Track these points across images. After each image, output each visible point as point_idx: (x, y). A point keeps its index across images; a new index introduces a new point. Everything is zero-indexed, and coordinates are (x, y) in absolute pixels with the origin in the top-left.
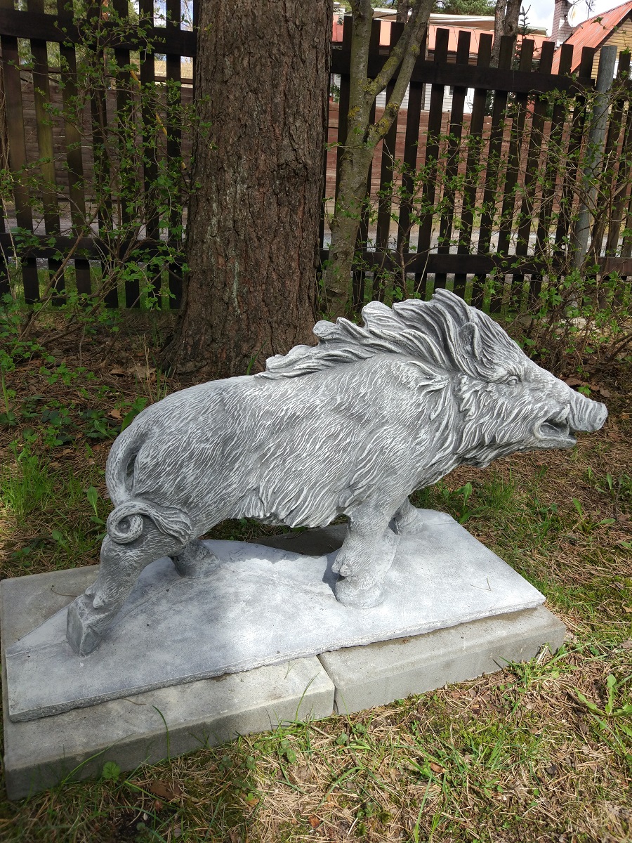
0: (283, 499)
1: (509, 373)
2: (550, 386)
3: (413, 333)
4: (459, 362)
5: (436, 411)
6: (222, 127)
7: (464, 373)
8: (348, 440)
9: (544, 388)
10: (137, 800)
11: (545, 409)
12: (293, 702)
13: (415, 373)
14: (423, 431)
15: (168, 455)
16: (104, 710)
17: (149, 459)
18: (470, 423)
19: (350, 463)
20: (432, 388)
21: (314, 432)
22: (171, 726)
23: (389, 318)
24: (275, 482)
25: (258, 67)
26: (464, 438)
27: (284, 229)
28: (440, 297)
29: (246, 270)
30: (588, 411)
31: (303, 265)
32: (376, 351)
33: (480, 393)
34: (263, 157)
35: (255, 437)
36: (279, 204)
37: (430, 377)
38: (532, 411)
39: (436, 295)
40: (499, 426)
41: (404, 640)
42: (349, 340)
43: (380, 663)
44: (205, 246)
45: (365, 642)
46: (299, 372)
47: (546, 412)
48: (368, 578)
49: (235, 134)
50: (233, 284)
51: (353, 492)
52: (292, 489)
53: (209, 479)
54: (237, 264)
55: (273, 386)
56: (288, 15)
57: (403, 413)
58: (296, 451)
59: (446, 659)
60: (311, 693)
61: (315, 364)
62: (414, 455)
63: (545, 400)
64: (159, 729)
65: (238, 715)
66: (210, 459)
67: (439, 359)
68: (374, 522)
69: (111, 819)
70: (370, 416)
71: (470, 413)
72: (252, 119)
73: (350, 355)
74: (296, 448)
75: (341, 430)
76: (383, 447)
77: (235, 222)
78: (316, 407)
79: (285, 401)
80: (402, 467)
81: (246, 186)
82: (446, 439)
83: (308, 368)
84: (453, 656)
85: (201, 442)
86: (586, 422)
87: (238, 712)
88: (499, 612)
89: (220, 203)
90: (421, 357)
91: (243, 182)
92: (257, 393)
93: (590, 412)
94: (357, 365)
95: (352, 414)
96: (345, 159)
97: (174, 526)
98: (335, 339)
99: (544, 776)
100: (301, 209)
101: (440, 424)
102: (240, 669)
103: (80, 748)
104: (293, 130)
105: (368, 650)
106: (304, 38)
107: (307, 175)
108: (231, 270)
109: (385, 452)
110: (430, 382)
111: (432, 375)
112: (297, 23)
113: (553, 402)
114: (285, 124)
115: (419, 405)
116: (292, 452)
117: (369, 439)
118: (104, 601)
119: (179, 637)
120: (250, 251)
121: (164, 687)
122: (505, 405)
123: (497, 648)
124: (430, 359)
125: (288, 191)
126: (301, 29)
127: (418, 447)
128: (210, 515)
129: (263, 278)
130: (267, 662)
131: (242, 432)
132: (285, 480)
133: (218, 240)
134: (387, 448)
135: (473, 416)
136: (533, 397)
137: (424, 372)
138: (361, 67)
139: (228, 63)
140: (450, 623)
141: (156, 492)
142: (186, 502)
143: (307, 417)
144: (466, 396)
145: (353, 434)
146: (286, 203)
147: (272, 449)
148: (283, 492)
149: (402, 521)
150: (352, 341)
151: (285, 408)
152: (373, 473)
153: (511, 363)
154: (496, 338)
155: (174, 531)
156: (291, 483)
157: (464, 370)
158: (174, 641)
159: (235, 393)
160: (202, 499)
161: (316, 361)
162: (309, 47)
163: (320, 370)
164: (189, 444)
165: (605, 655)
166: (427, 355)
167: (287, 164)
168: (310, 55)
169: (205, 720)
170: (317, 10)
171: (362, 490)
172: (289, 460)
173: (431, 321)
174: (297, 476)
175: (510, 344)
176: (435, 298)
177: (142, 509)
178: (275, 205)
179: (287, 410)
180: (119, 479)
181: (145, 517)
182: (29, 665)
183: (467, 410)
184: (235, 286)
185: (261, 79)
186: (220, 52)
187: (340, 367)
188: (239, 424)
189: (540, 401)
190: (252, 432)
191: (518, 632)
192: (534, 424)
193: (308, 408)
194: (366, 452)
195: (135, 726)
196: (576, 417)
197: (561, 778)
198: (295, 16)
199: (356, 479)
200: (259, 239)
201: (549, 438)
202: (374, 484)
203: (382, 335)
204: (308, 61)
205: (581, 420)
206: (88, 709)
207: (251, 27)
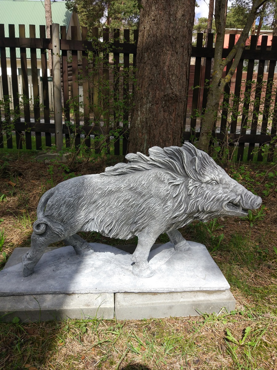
0: (105, 225)
1: (211, 179)
2: (233, 187)
3: (169, 160)
4: (188, 173)
5: (175, 194)
6: (143, 81)
7: (191, 178)
8: (134, 203)
9: (229, 187)
10: (23, 334)
11: (228, 197)
12: (94, 309)
13: (168, 177)
14: (169, 202)
15: (57, 201)
16: (23, 298)
17: (51, 202)
18: (192, 200)
19: (135, 212)
20: (174, 184)
21: (119, 198)
22: (42, 308)
23: (160, 153)
24: (101, 217)
25: (158, 56)
26: (189, 207)
27: (166, 121)
28: (185, 145)
29: (149, 138)
30: (250, 200)
31: (174, 136)
32: (153, 167)
33: (198, 187)
34: (158, 92)
35: (93, 197)
36: (164, 111)
37: (175, 179)
38: (221, 197)
39: (184, 145)
40: (206, 203)
41: (155, 293)
42: (142, 162)
43: (139, 301)
44: (135, 129)
45: (136, 291)
46: (118, 173)
47: (229, 198)
48: (144, 264)
49: (148, 83)
50: (144, 144)
51: (136, 225)
52: (108, 221)
53: (71, 213)
54: (146, 136)
55: (107, 178)
56: (170, 35)
57: (160, 193)
58: (110, 205)
59: (170, 304)
60: (103, 307)
61: (125, 171)
62: (164, 212)
63: (229, 193)
64: (38, 308)
65: (70, 310)
66: (72, 204)
67: (179, 171)
68: (146, 239)
69: (10, 338)
70: (145, 193)
71: (192, 196)
72: (154, 77)
73: (141, 168)
74: (111, 204)
75: (131, 198)
76: (150, 207)
77: (146, 119)
78: (121, 188)
79: (108, 184)
80: (158, 216)
81: (151, 104)
82: (181, 206)
83: (122, 172)
84: (173, 304)
85: (70, 197)
86: (249, 204)
87: (70, 308)
88: (204, 289)
89: (141, 112)
90: (172, 170)
91: (150, 103)
92: (99, 180)
93: (252, 200)
94: (144, 172)
95: (137, 192)
96: (209, 93)
97: (57, 230)
98: (135, 161)
99: (191, 363)
100: (174, 113)
101: (178, 199)
102: (79, 293)
103: (7, 309)
104: (171, 81)
105: (137, 295)
106: (177, 43)
107: (177, 99)
108: (144, 138)
109: (150, 209)
110: (174, 181)
111: (176, 178)
112: (174, 38)
113: (233, 194)
114: (168, 79)
115: (168, 190)
116: (108, 205)
117: (144, 203)
118: (30, 256)
119: (62, 277)
120: (151, 131)
121: (48, 294)
122: (209, 193)
123: (196, 305)
124: (176, 171)
125: (168, 106)
126: (176, 40)
127: (166, 208)
128: (72, 227)
129: (156, 142)
130: (91, 292)
131: (87, 195)
132: (106, 217)
133: (140, 126)
134: (151, 208)
135: (193, 197)
136: (223, 191)
137: (172, 176)
138: (219, 54)
139: (146, 55)
140: (178, 290)
141: (51, 215)
142: (62, 221)
143: (117, 191)
144: (191, 188)
145: (137, 200)
146: (167, 111)
147: (100, 203)
148: (105, 222)
149: (177, 245)
150: (144, 162)
151: (108, 187)
152: (145, 218)
153: (213, 175)
154: (208, 164)
155: (57, 232)
156: (108, 218)
157: (191, 177)
158: (59, 278)
159: (90, 180)
160: (69, 220)
161: (126, 169)
162: (179, 47)
163: (128, 173)
164: (65, 198)
165: (255, 318)
166: (175, 170)
167: (168, 95)
168: (180, 50)
169: (56, 309)
170: (183, 32)
171: (139, 225)
172: (107, 209)
173: (178, 155)
174: (110, 216)
175: (215, 167)
176: (184, 146)
177: (45, 222)
178: (163, 112)
179: (108, 188)
180: (41, 210)
181: (46, 225)
182: (5, 277)
183: (191, 195)
184: (145, 145)
185: (158, 61)
186: (143, 51)
187: (137, 172)
188: (86, 192)
189: (227, 193)
190: (91, 196)
191: (210, 299)
192: (223, 203)
193: (118, 188)
194: (142, 208)
195: (30, 305)
196: (244, 202)
197: (200, 366)
198: (173, 35)
199: (137, 219)
200: (155, 126)
201: (231, 211)
202: (146, 223)
203: (155, 160)
204: (179, 52)
205: (247, 203)
206: (17, 296)
207: (155, 41)
